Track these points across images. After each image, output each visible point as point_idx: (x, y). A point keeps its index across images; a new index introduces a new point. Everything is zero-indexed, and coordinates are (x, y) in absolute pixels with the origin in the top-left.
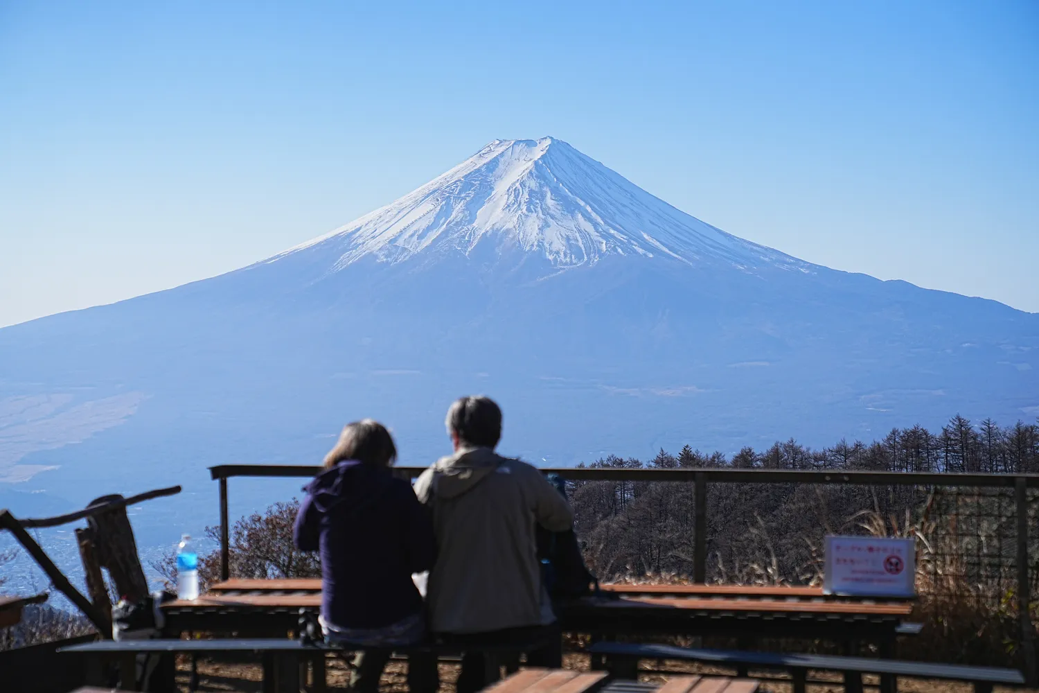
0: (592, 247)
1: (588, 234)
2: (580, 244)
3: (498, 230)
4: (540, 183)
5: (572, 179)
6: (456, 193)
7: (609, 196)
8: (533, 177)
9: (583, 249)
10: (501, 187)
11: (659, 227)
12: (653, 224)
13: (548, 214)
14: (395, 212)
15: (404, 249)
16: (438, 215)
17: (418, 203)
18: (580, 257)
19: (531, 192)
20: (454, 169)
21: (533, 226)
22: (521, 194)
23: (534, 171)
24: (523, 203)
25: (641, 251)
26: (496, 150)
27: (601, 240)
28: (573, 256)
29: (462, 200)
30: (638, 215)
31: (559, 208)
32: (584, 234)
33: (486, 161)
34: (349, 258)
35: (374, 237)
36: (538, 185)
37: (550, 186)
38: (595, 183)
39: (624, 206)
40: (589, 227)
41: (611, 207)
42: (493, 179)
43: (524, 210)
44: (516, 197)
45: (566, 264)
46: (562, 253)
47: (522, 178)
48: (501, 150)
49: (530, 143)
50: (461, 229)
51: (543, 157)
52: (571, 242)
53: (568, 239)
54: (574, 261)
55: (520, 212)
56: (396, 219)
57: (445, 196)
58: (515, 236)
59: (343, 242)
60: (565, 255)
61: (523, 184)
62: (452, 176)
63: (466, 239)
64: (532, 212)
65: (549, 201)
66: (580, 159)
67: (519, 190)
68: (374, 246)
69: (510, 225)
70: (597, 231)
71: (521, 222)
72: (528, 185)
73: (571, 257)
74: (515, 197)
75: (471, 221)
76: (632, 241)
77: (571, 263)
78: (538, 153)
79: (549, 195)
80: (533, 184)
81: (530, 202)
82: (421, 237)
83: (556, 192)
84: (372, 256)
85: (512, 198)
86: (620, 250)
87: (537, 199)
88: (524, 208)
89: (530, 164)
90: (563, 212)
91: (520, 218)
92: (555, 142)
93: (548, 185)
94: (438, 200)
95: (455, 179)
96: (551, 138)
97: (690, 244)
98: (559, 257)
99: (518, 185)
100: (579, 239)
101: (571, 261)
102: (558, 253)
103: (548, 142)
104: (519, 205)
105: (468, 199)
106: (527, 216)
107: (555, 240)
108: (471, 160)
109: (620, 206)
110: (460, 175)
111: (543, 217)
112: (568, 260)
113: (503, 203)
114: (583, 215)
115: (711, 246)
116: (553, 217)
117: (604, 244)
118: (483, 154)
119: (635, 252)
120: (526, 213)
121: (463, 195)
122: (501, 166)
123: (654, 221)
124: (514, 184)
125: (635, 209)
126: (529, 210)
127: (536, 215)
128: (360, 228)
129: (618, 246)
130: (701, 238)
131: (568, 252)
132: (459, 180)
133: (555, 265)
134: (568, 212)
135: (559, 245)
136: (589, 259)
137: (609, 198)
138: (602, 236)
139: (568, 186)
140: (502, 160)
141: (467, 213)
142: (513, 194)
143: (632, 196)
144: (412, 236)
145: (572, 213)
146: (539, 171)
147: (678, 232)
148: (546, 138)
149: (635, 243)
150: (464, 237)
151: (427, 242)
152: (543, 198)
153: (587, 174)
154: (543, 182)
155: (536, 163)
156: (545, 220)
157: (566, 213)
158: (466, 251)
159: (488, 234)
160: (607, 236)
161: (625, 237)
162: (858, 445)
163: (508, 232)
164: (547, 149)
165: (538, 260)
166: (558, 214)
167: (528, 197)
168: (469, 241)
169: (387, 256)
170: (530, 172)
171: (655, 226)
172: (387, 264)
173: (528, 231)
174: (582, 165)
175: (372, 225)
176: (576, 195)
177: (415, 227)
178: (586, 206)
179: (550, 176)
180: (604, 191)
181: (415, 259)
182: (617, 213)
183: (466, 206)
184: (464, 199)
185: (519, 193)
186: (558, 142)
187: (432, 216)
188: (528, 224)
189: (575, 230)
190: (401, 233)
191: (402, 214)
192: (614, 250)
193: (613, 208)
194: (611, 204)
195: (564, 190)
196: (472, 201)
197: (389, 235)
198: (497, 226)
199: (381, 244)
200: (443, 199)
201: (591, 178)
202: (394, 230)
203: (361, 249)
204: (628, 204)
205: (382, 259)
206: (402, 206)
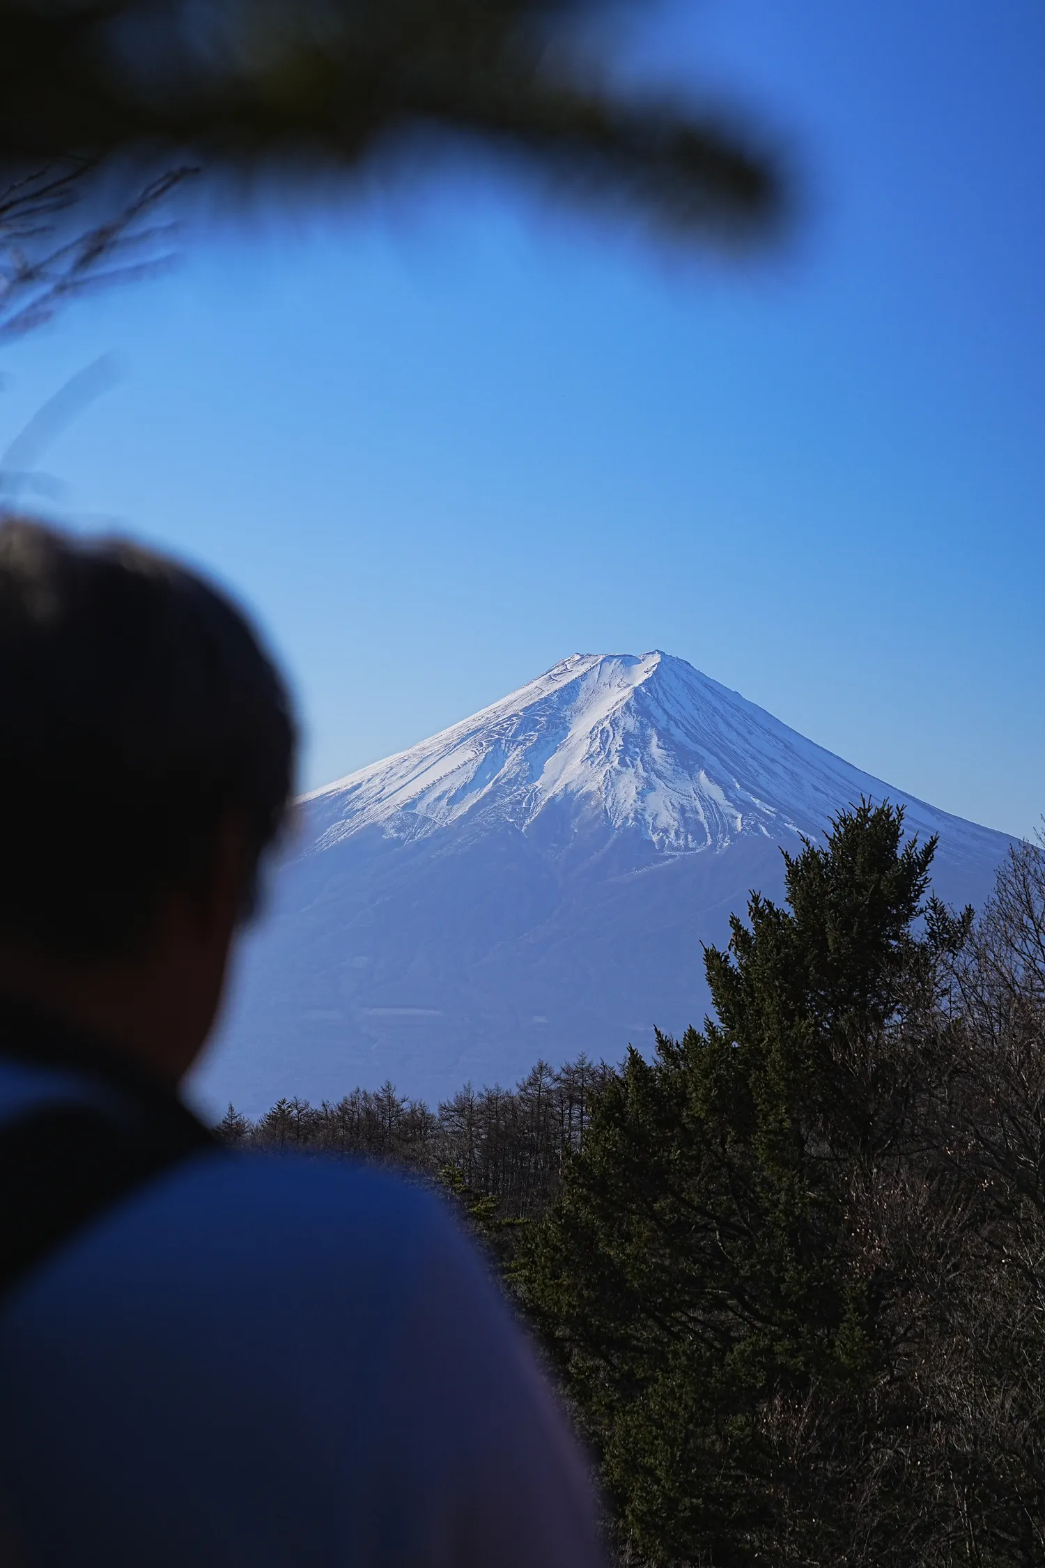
0: (721, 824)
1: (715, 803)
2: (702, 818)
3: (573, 793)
4: (641, 723)
5: (692, 717)
6: (511, 734)
7: (750, 744)
8: (630, 712)
9: (706, 826)
10: (581, 728)
11: (827, 795)
12: (817, 789)
13: (653, 769)
14: (416, 761)
15: (426, 820)
16: (480, 767)
17: (449, 749)
18: (700, 836)
19: (627, 736)
20: (509, 697)
21: (628, 789)
22: (611, 739)
23: (632, 703)
24: (613, 752)
25: (797, 831)
26: (574, 669)
27: (734, 812)
28: (690, 837)
29: (518, 745)
30: (793, 775)
31: (670, 760)
32: (708, 804)
33: (558, 686)
34: (339, 832)
35: (380, 800)
36: (638, 724)
37: (656, 727)
38: (729, 724)
39: (773, 761)
40: (717, 793)
41: (753, 762)
42: (568, 713)
43: (615, 764)
44: (604, 742)
45: (678, 849)
46: (672, 835)
47: (614, 714)
48: (582, 669)
49: (628, 661)
50: (515, 791)
51: (647, 682)
52: (687, 815)
53: (683, 810)
54: (691, 845)
55: (608, 767)
56: (417, 772)
57: (494, 739)
58: (597, 806)
59: (333, 806)
60: (678, 835)
61: (614, 723)
62: (507, 707)
63: (524, 805)
64: (628, 766)
65: (656, 750)
66: (706, 686)
67: (608, 731)
68: (379, 813)
69: (592, 786)
70: (728, 798)
71: (611, 780)
72: (622, 724)
73: (686, 838)
74: (602, 742)
75: (532, 778)
76: (784, 816)
77: (687, 848)
78: (640, 675)
79: (655, 740)
80: (630, 723)
81: (624, 752)
82: (453, 801)
83: (664, 735)
84: (376, 829)
85: (597, 743)
86: (764, 830)
87: (635, 746)
88: (615, 758)
89: (627, 693)
90: (676, 768)
91: (608, 776)
92: (667, 661)
93: (654, 726)
94: (481, 745)
95: (509, 712)
96: (662, 653)
98: (668, 837)
99: (606, 724)
100: (700, 810)
101: (686, 844)
102: (665, 831)
103: (657, 659)
104: (608, 755)
105: (528, 744)
106: (619, 773)
107: (662, 810)
108: (536, 683)
109: (766, 761)
110: (518, 707)
111: (645, 774)
112: (682, 842)
113: (583, 750)
114: (707, 774)
116: (660, 775)
117: (739, 820)
118: (555, 675)
119: (789, 834)
120: (619, 767)
121: (521, 738)
122: (582, 694)
123: (820, 787)
124: (600, 722)
125: (789, 766)
126: (622, 762)
127: (634, 770)
128: (360, 785)
129: (762, 823)
131: (682, 830)
132: (516, 715)
133: (661, 850)
134: (684, 767)
135: (668, 818)
136: (715, 842)
137: (748, 746)
138: (738, 807)
139: (686, 728)
140: (584, 684)
141: (526, 766)
142: (598, 740)
143: (785, 746)
144: (439, 799)
145: (691, 770)
146: (641, 704)
148: (653, 653)
149: (790, 820)
150: (519, 802)
151: (462, 809)
152: (645, 743)
153: (715, 709)
154: (645, 721)
155: (636, 691)
156: (648, 780)
157: (681, 770)
158: (522, 826)
159: (558, 799)
160: (745, 807)
161: (773, 810)
163: (588, 796)
164: (654, 669)
165: (635, 840)
166: (668, 773)
167: (622, 744)
168: (527, 809)
169: (399, 830)
170: (627, 705)
171: (823, 792)
172: (399, 842)
173: (621, 795)
174: (709, 696)
175: (377, 781)
176: (697, 741)
177: (444, 786)
178: (712, 760)
179: (658, 713)
180: (743, 737)
181: (444, 835)
182: (761, 771)
183: (526, 754)
184: (520, 743)
185: (608, 736)
186: (672, 659)
187: (472, 769)
188: (621, 785)
189: (694, 795)
190: (423, 794)
191: (426, 764)
192: (755, 828)
193: (755, 764)
194: (753, 758)
195: (678, 734)
196: (535, 747)
197: (403, 796)
198: (573, 787)
199: (391, 812)
200: (490, 744)
201: (722, 717)
202: (412, 790)
203: (358, 818)
204: (778, 758)
205: (391, 833)
206: (426, 753)
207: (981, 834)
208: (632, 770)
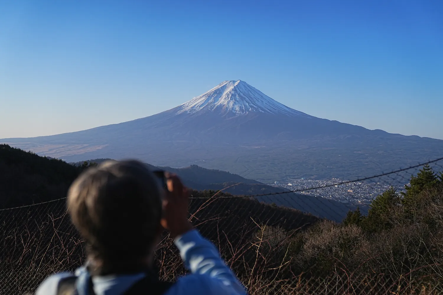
0: (247, 109)
3: (221, 105)
4: (235, 92)
5: (244, 91)
7: (255, 96)
9: (244, 110)
10: (225, 93)
11: (268, 105)
12: (266, 104)
13: (236, 100)
14: (195, 100)
15: (195, 110)
16: (206, 101)
17: (201, 98)
18: (243, 112)
19: (232, 95)
21: (231, 104)
25: (261, 111)
26: (224, 83)
27: (250, 107)
30: (262, 101)
31: (239, 99)
32: (245, 106)
33: (221, 86)
34: (179, 112)
35: (187, 107)
38: (251, 93)
39: (258, 99)
40: (247, 104)
42: (222, 91)
43: (229, 99)
44: (228, 96)
45: (239, 114)
46: (238, 111)
48: (226, 83)
49: (234, 82)
53: (240, 107)
54: (241, 113)
55: (228, 100)
56: (194, 102)
58: (225, 107)
59: (180, 108)
60: (239, 112)
61: (230, 92)
62: (212, 90)
65: (237, 97)
66: (248, 86)
68: (187, 109)
69: (225, 103)
70: (249, 105)
71: (228, 103)
72: (231, 93)
75: (215, 102)
76: (259, 108)
78: (236, 84)
79: (237, 95)
80: (233, 92)
81: (231, 97)
82: (200, 107)
83: (239, 95)
84: (186, 111)
86: (254, 110)
88: (230, 98)
89: (233, 87)
93: (237, 93)
94: (206, 97)
95: (212, 91)
96: (240, 80)
97: (277, 110)
99: (229, 93)
100: (244, 107)
101: (240, 113)
102: (237, 111)
103: (239, 81)
104: (228, 98)
105: (215, 96)
106: (230, 101)
107: (237, 107)
108: (218, 86)
110: (213, 90)
111: (234, 101)
112: (239, 113)
113: (224, 98)
114: (246, 101)
115: (282, 110)
116: (237, 101)
117: (250, 109)
119: (259, 111)
122: (225, 88)
124: (228, 92)
126: (231, 99)
128: (185, 104)
130: (280, 108)
132: (213, 91)
133: (236, 114)
135: (237, 109)
136: (245, 112)
140: (226, 86)
141: (214, 100)
143: (262, 96)
144: (198, 106)
145: (243, 100)
146: (235, 89)
147: (274, 107)
150: (212, 106)
151: (202, 108)
152: (235, 95)
153: (249, 90)
155: (234, 87)
156: (235, 103)
157: (241, 100)
158: (211, 111)
160: (251, 107)
161: (257, 107)
163: (224, 105)
164: (238, 83)
165: (231, 113)
166: (239, 101)
168: (213, 108)
169: (190, 112)
170: (233, 89)
172: (190, 113)
173: (230, 105)
174: (248, 87)
175: (188, 103)
176: (245, 96)
177: (199, 104)
178: (247, 99)
179: (238, 90)
180: (253, 95)
181: (197, 112)
183: (214, 98)
184: (213, 96)
186: (242, 81)
187: (204, 101)
188: (230, 103)
189: (243, 105)
190: (195, 105)
191: (196, 101)
192: (253, 110)
193: (255, 100)
194: (255, 98)
195: (242, 94)
196: (216, 97)
197: (191, 106)
198: (222, 104)
199: (189, 108)
200: (208, 96)
201: (250, 91)
202: (193, 105)
203: (183, 110)
204: (260, 98)
205: (189, 112)
206: (197, 98)
208: (232, 101)
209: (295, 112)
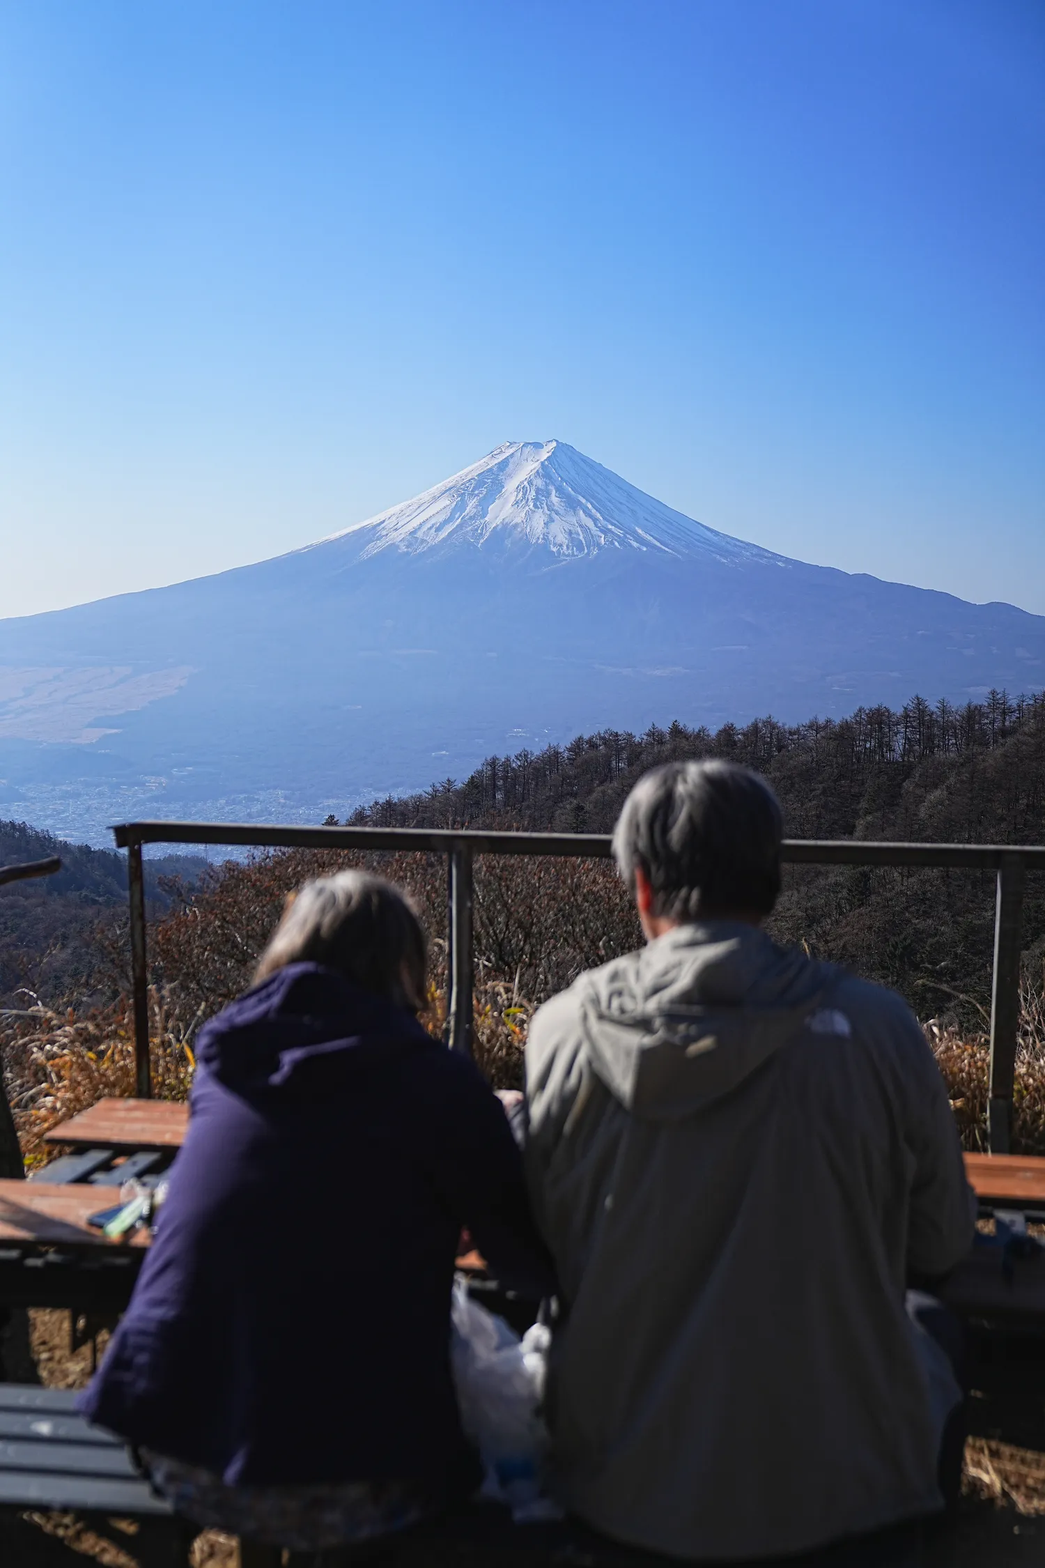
0: (592, 542)
1: (589, 528)
2: (581, 538)
3: (507, 524)
4: (546, 482)
5: (575, 478)
6: (471, 490)
7: (608, 494)
8: (539, 476)
9: (584, 542)
10: (511, 486)
11: (652, 523)
12: (647, 520)
13: (553, 510)
14: (416, 506)
15: (423, 541)
16: (454, 510)
17: (435, 499)
18: (580, 549)
19: (538, 491)
20: (470, 468)
21: (539, 520)
22: (528, 492)
23: (540, 470)
24: (530, 500)
25: (635, 544)
26: (507, 451)
27: (600, 533)
28: (575, 549)
29: (475, 496)
30: (634, 512)
31: (563, 504)
32: (585, 529)
33: (497, 461)
34: (373, 549)
35: (396, 530)
36: (544, 483)
37: (555, 485)
38: (596, 483)
39: (621, 503)
40: (590, 524)
41: (609, 504)
42: (503, 477)
43: (531, 507)
44: (525, 494)
45: (568, 556)
46: (565, 548)
47: (530, 477)
48: (511, 451)
49: (538, 446)
50: (474, 523)
51: (549, 458)
52: (573, 536)
53: (570, 533)
54: (575, 554)
55: (527, 508)
56: (418, 511)
57: (461, 493)
58: (521, 532)
59: (370, 533)
60: (568, 547)
61: (530, 483)
62: (467, 474)
63: (479, 531)
64: (539, 508)
65: (554, 499)
66: (582, 460)
67: (527, 488)
68: (396, 537)
69: (518, 520)
70: (596, 526)
71: (529, 515)
72: (534, 483)
73: (573, 549)
74: (523, 494)
75: (484, 516)
76: (628, 536)
77: (573, 555)
78: (544, 455)
79: (554, 492)
80: (539, 482)
81: (536, 500)
82: (438, 530)
83: (559, 490)
84: (393, 547)
85: (520, 495)
86: (616, 544)
87: (543, 496)
88: (531, 504)
89: (537, 465)
90: (566, 508)
91: (527, 513)
92: (560, 445)
93: (553, 483)
94: (454, 496)
95: (470, 477)
96: (557, 441)
97: (681, 539)
98: (562, 549)
99: (526, 483)
100: (581, 533)
101: (573, 552)
102: (561, 545)
103: (554, 444)
104: (527, 502)
105: (481, 495)
106: (533, 512)
107: (559, 533)
108: (484, 460)
109: (617, 504)
110: (474, 474)
111: (548, 512)
112: (570, 552)
113: (512, 499)
114: (584, 512)
115: (698, 541)
116: (557, 513)
117: (603, 538)
118: (495, 455)
119: (631, 546)
120: (533, 509)
121: (476, 492)
122: (511, 466)
123: (649, 519)
124: (522, 482)
125: (629, 506)
126: (535, 506)
127: (542, 510)
128: (384, 521)
129: (616, 540)
130: (690, 534)
131: (570, 544)
132: (474, 478)
133: (559, 556)
134: (571, 508)
135: (562, 538)
136: (589, 551)
137: (608, 496)
138: (602, 531)
139: (572, 485)
140: (512, 460)
141: (480, 508)
142: (521, 493)
143: (628, 495)
144: (431, 528)
145: (575, 509)
146: (545, 471)
148: (552, 441)
149: (631, 538)
150: (477, 530)
151: (443, 534)
152: (548, 495)
153: (588, 474)
154: (548, 481)
155: (542, 463)
156: (550, 516)
157: (569, 509)
158: (478, 543)
159: (500, 527)
160: (605, 531)
161: (621, 532)
162: (828, 721)
163: (516, 526)
164: (553, 451)
165: (543, 552)
166: (562, 512)
167: (535, 495)
168: (481, 534)
169: (408, 547)
170: (537, 472)
171: (649, 521)
172: (407, 554)
173: (534, 524)
174: (582, 464)
175: (395, 518)
176: (578, 493)
177: (433, 521)
178: (587, 504)
179: (555, 476)
180: (604, 490)
181: (433, 549)
182: (615, 510)
183: (479, 501)
184: (477, 495)
185: (527, 490)
186: (563, 445)
187: (449, 510)
188: (535, 519)
189: (577, 524)
190: (421, 526)
191: (422, 508)
192: (612, 543)
193: (612, 506)
194: (610, 501)
195: (567, 489)
196: (485, 497)
197: (410, 527)
198: (506, 521)
199: (403, 536)
200: (459, 495)
201: (592, 478)
202: (415, 523)
203: (384, 540)
204: (624, 502)
205: (403, 549)
206: (422, 502)
207: (738, 543)
208: (540, 510)
209: (736, 546)
